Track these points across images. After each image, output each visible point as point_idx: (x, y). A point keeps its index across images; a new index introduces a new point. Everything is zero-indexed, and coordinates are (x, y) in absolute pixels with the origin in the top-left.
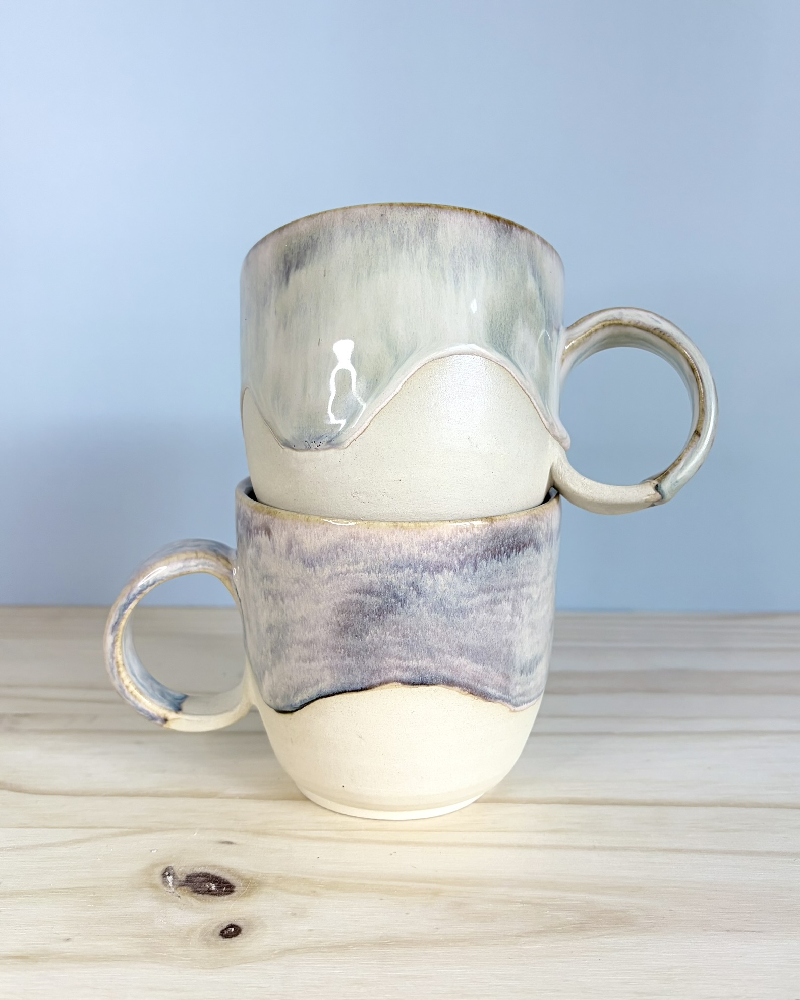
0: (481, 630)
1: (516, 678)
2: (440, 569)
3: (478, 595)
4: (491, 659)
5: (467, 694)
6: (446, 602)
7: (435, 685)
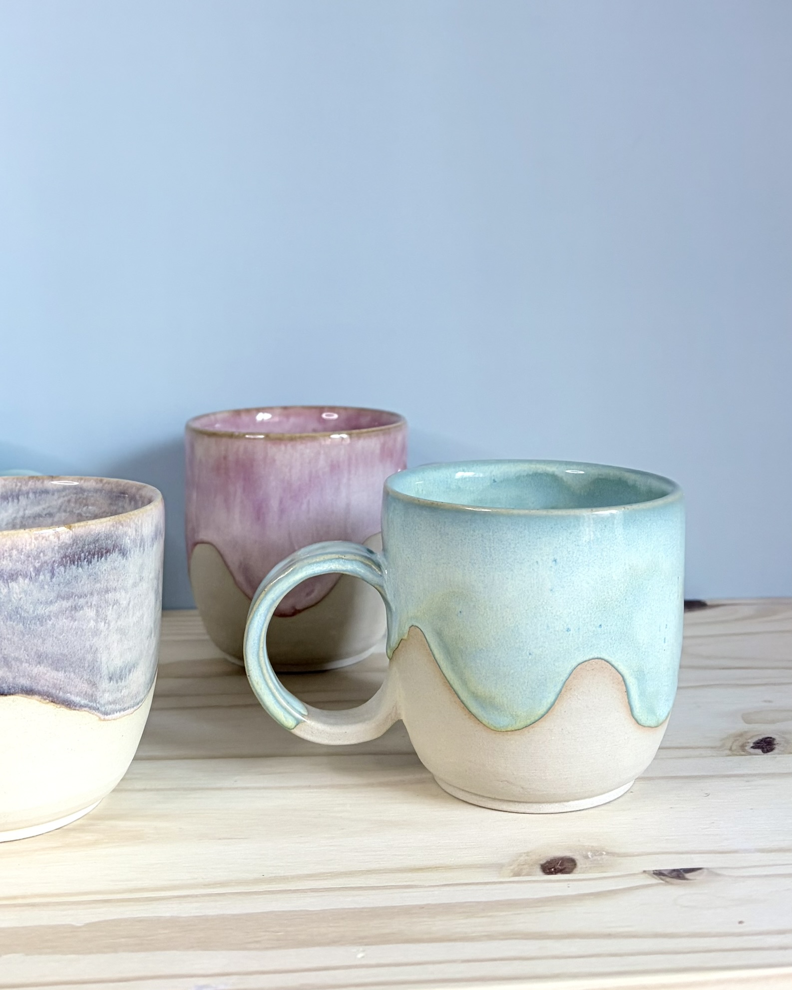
0: (61, 637)
1: (105, 684)
2: (15, 577)
3: (56, 602)
4: (74, 666)
5: (48, 703)
6: (22, 609)
7: (13, 694)
